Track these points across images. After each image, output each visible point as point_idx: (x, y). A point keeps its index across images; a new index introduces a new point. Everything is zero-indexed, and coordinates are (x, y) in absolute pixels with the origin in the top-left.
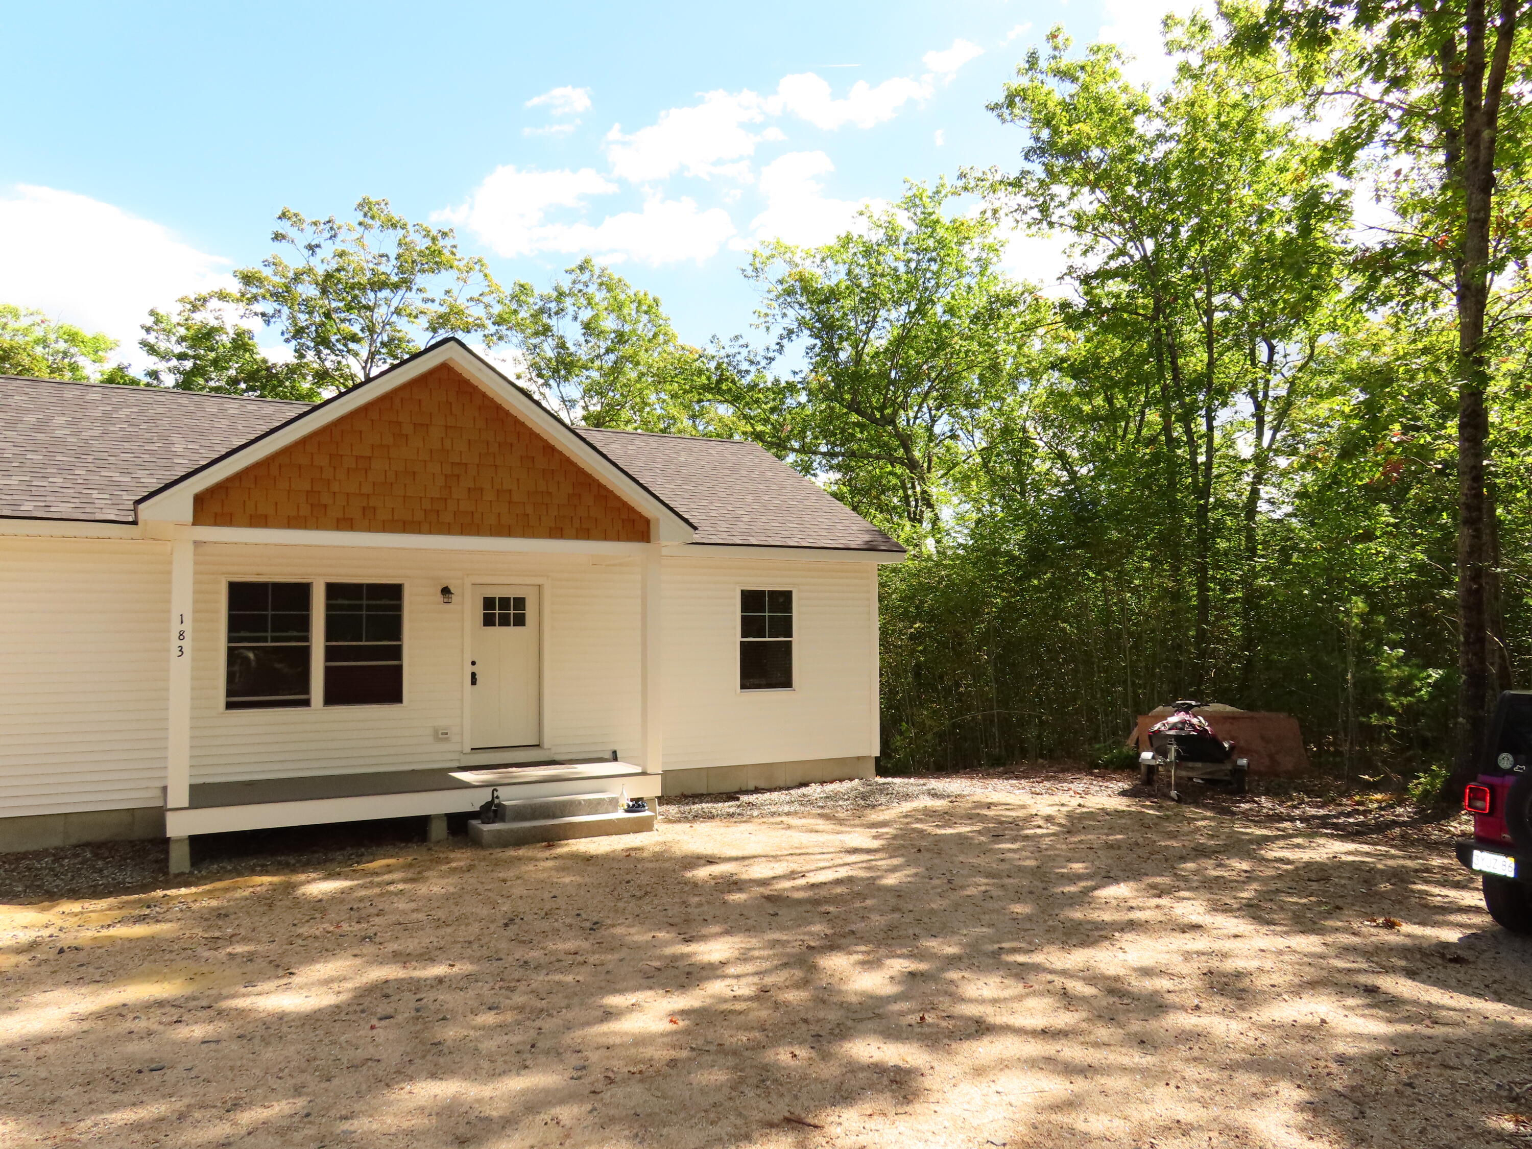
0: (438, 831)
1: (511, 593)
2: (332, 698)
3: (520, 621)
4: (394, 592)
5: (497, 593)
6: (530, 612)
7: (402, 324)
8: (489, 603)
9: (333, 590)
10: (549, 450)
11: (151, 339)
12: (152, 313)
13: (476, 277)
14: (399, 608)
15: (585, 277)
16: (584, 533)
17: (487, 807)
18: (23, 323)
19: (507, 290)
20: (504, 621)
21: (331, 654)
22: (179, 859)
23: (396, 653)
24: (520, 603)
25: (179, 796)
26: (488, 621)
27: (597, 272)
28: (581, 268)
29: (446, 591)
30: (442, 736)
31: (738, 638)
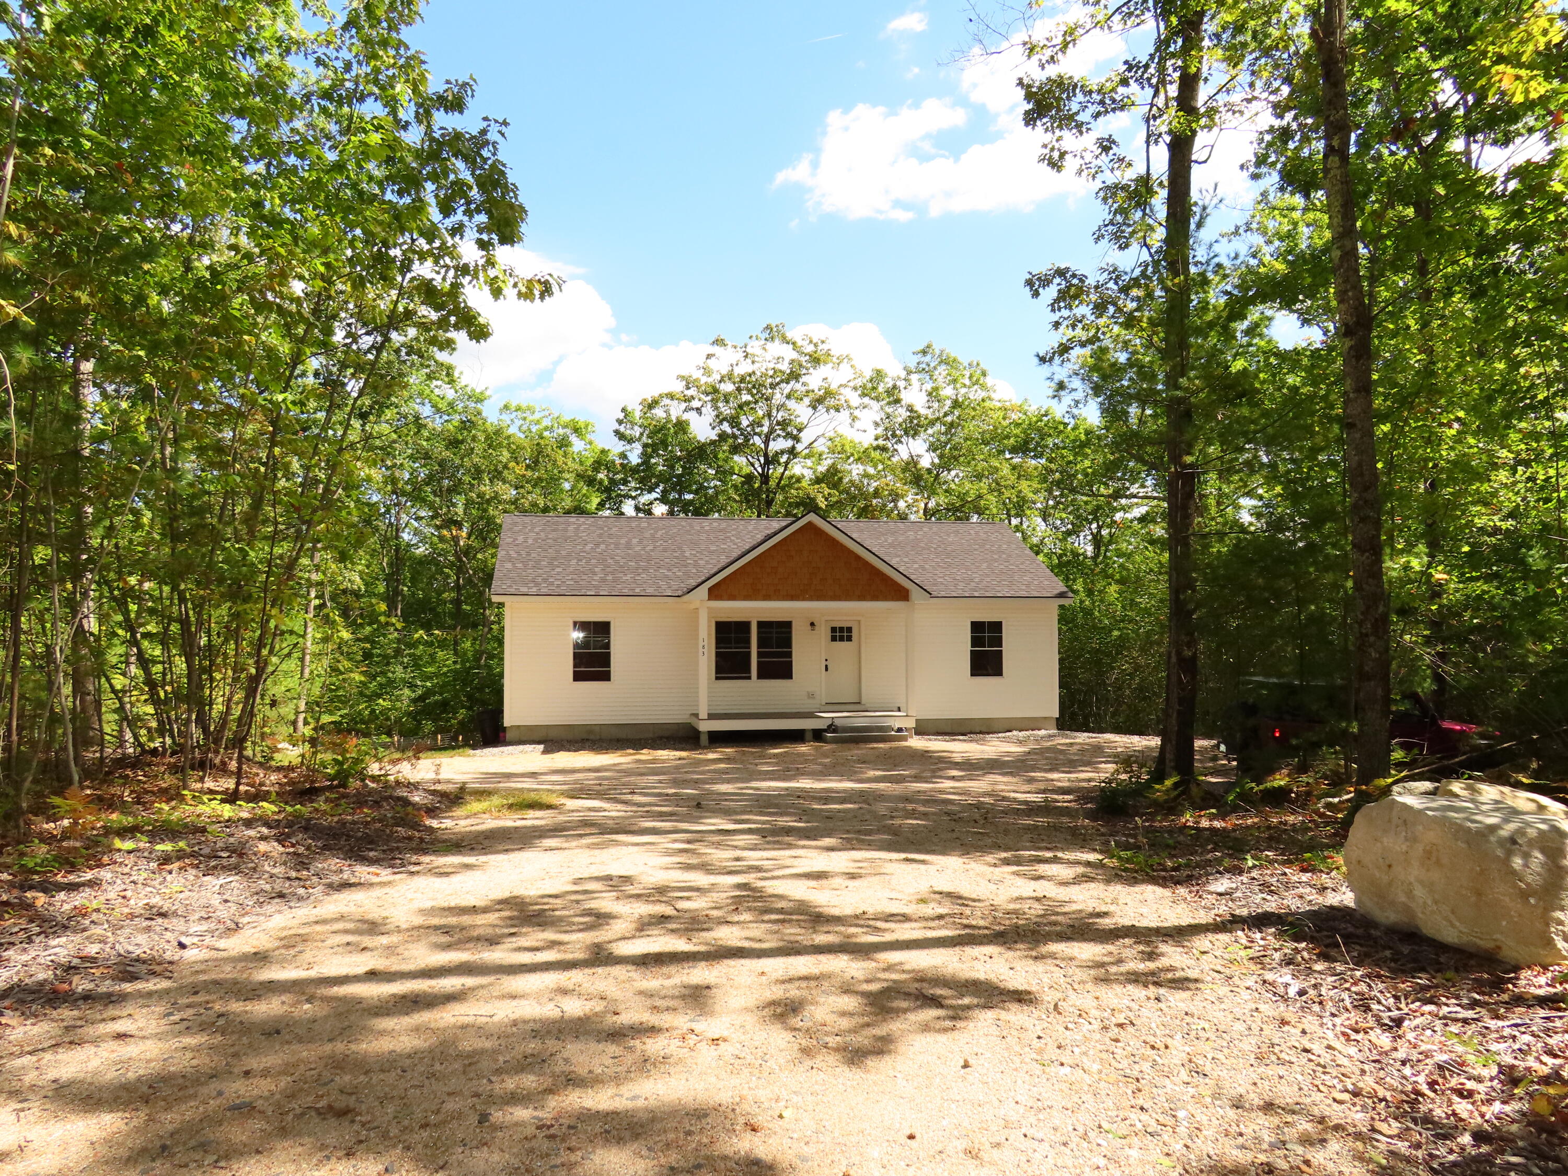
0: (809, 736)
1: (845, 625)
2: (760, 676)
3: (849, 639)
4: (788, 625)
5: (838, 625)
6: (854, 634)
7: (791, 404)
8: (834, 630)
9: (761, 624)
10: (858, 558)
11: (622, 429)
12: (623, 410)
13: (845, 366)
14: (790, 633)
15: (928, 358)
16: (875, 598)
17: (830, 726)
18: (537, 416)
19: (868, 374)
20: (842, 639)
21: (760, 655)
22: (704, 740)
23: (789, 655)
24: (849, 630)
25: (703, 714)
26: (834, 639)
27: (937, 352)
28: (924, 352)
29: (812, 624)
30: (811, 696)
31: (969, 648)
